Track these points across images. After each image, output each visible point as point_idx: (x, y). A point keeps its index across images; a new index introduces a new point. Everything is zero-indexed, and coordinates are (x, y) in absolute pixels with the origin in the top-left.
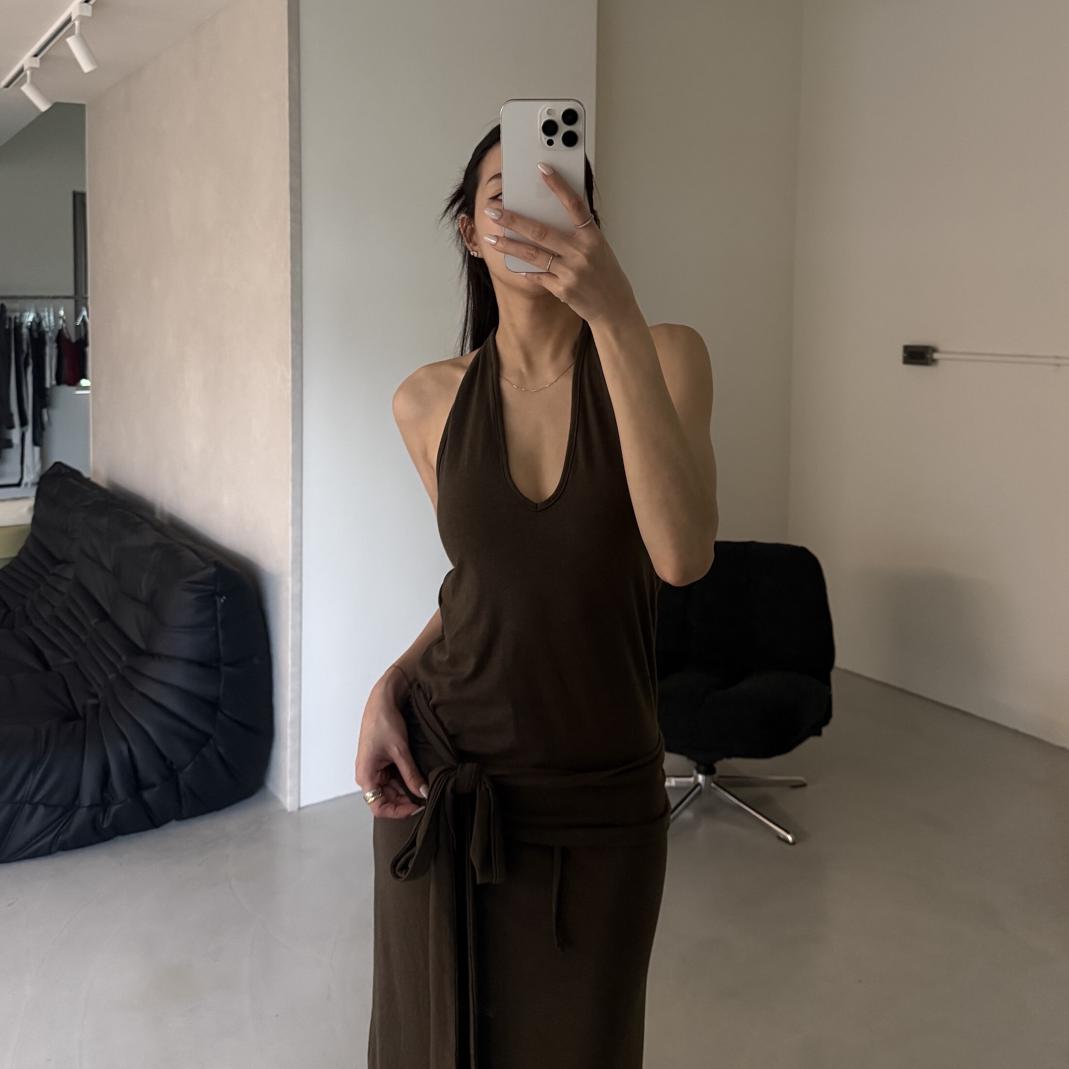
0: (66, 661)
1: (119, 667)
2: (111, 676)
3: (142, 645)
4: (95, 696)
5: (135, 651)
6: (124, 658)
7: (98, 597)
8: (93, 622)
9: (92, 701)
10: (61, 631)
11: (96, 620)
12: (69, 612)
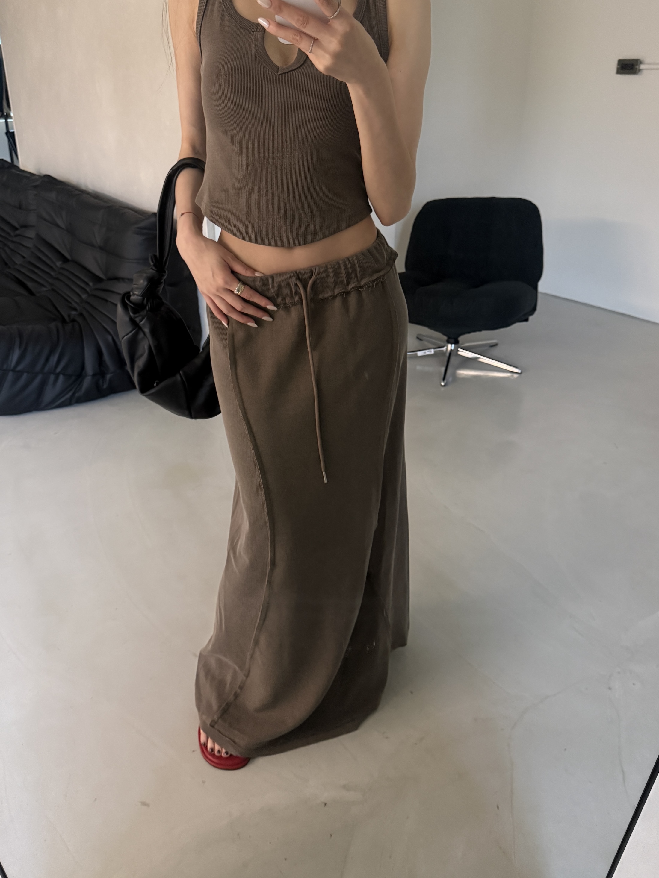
0: (45, 289)
1: (88, 289)
2: (84, 296)
3: (102, 276)
4: (75, 310)
5: (97, 279)
6: (91, 284)
7: (58, 247)
8: (59, 264)
9: (74, 313)
10: (36, 271)
11: (60, 263)
12: (39, 258)
